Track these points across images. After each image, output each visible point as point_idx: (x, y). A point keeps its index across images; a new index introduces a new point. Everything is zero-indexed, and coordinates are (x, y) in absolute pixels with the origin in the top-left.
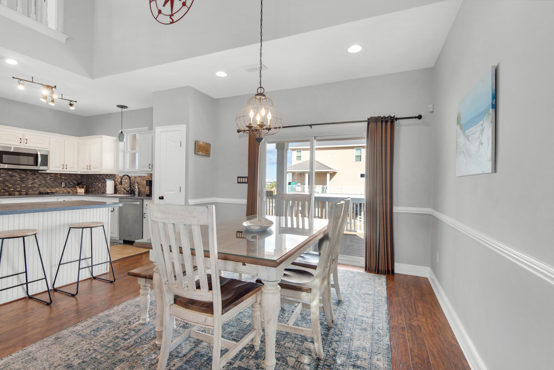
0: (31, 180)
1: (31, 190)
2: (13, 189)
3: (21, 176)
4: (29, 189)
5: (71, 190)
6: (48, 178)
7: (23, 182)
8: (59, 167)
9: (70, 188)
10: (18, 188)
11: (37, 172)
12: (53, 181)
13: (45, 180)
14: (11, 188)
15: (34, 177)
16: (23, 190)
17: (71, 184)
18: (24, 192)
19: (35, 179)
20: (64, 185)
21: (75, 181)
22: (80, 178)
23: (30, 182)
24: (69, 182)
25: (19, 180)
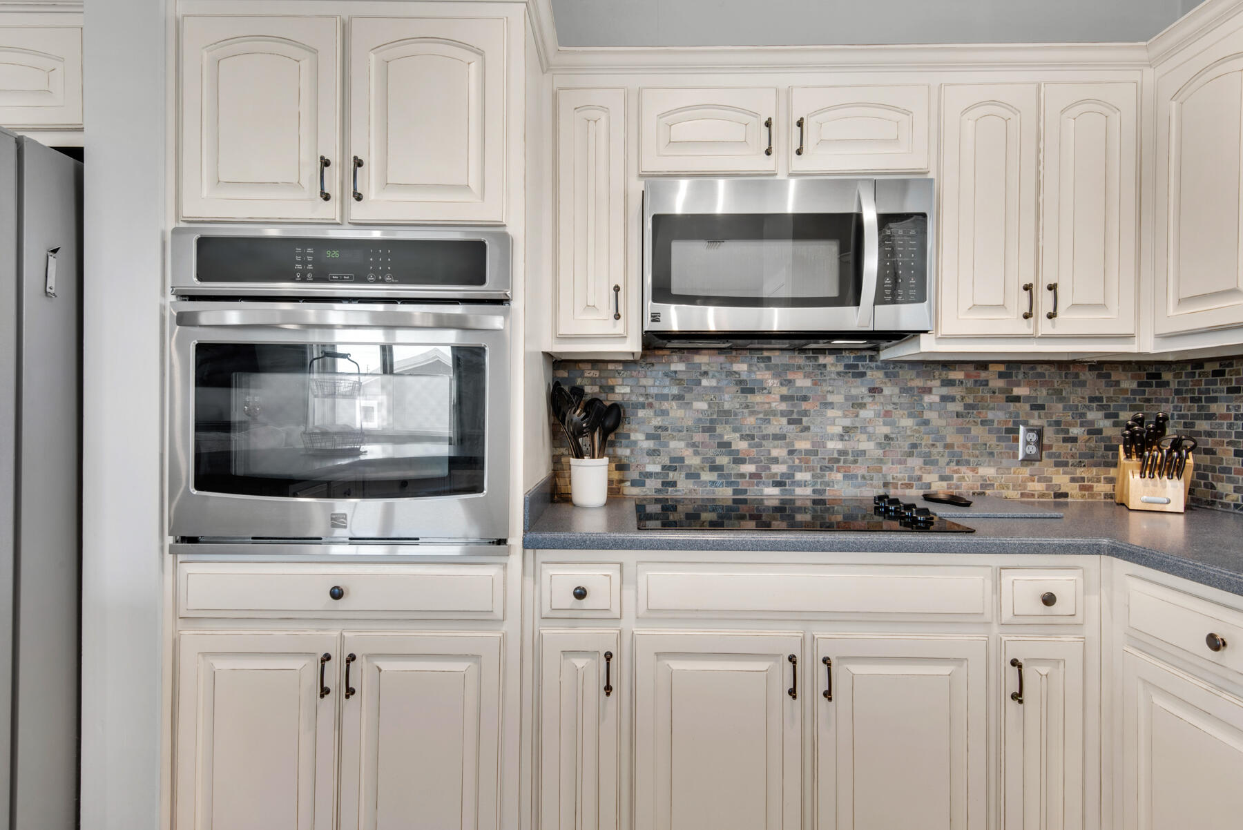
0: (839, 413)
1: (839, 476)
2: (752, 468)
3: (790, 382)
4: (831, 469)
5: (1073, 480)
6: (934, 398)
7: (799, 421)
8: (1002, 307)
9: (1065, 464)
10: (776, 461)
11: (872, 359)
12: (958, 415)
13: (916, 413)
14: (743, 461)
15: (854, 392)
16: (799, 476)
17: (1074, 440)
18: (804, 484)
19: (863, 406)
20: (1027, 443)
21: (1100, 414)
22: (1134, 392)
23: (836, 420)
24: (1058, 423)
25: (783, 414)
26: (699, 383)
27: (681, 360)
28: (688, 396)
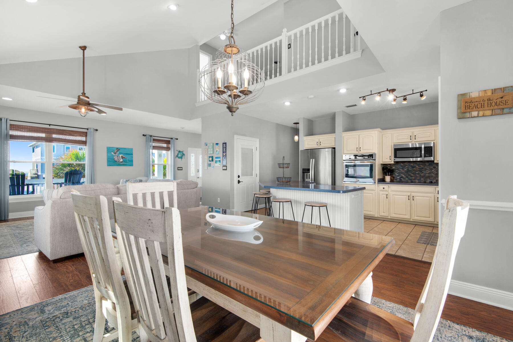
2: (414, 178)
3: (420, 166)
7: (422, 172)
10: (418, 177)
18: (423, 180)
19: (433, 169)
25: (419, 171)
26: (405, 167)
27: (402, 164)
28: (404, 168)
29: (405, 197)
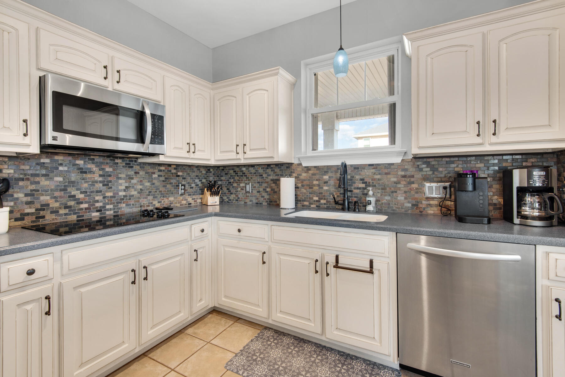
0: (124, 181)
1: (124, 205)
2: (86, 206)
3: (103, 169)
4: (121, 203)
5: (192, 199)
6: (155, 176)
7: (108, 185)
8: (182, 149)
9: (190, 195)
10: (97, 201)
11: (135, 161)
12: (163, 181)
13: (151, 180)
14: (82, 203)
15: (129, 173)
16: (108, 207)
17: (192, 188)
18: (110, 209)
19: (132, 178)
20: (182, 189)
21: (198, 180)
22: (205, 174)
23: (123, 184)
24: (189, 183)
25: (100, 182)
26: (57, 168)
28: (51, 175)
29: (121, 277)
